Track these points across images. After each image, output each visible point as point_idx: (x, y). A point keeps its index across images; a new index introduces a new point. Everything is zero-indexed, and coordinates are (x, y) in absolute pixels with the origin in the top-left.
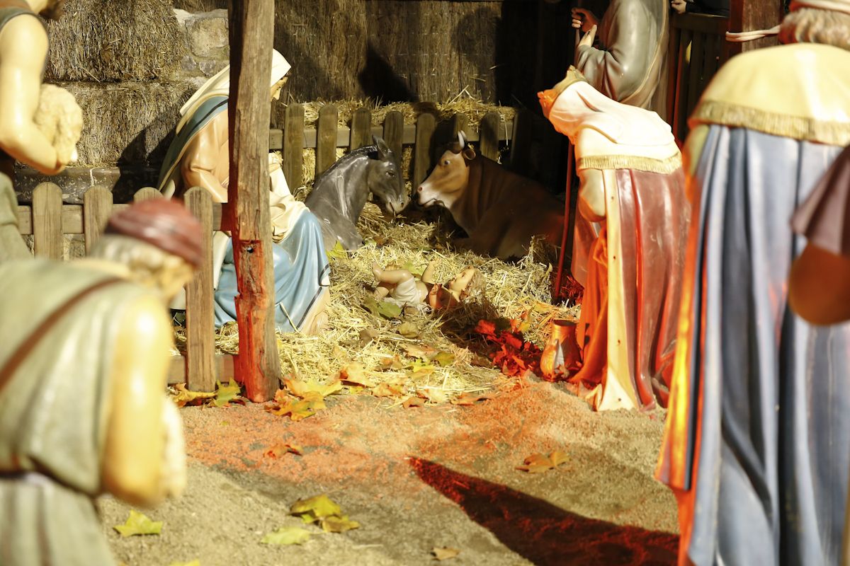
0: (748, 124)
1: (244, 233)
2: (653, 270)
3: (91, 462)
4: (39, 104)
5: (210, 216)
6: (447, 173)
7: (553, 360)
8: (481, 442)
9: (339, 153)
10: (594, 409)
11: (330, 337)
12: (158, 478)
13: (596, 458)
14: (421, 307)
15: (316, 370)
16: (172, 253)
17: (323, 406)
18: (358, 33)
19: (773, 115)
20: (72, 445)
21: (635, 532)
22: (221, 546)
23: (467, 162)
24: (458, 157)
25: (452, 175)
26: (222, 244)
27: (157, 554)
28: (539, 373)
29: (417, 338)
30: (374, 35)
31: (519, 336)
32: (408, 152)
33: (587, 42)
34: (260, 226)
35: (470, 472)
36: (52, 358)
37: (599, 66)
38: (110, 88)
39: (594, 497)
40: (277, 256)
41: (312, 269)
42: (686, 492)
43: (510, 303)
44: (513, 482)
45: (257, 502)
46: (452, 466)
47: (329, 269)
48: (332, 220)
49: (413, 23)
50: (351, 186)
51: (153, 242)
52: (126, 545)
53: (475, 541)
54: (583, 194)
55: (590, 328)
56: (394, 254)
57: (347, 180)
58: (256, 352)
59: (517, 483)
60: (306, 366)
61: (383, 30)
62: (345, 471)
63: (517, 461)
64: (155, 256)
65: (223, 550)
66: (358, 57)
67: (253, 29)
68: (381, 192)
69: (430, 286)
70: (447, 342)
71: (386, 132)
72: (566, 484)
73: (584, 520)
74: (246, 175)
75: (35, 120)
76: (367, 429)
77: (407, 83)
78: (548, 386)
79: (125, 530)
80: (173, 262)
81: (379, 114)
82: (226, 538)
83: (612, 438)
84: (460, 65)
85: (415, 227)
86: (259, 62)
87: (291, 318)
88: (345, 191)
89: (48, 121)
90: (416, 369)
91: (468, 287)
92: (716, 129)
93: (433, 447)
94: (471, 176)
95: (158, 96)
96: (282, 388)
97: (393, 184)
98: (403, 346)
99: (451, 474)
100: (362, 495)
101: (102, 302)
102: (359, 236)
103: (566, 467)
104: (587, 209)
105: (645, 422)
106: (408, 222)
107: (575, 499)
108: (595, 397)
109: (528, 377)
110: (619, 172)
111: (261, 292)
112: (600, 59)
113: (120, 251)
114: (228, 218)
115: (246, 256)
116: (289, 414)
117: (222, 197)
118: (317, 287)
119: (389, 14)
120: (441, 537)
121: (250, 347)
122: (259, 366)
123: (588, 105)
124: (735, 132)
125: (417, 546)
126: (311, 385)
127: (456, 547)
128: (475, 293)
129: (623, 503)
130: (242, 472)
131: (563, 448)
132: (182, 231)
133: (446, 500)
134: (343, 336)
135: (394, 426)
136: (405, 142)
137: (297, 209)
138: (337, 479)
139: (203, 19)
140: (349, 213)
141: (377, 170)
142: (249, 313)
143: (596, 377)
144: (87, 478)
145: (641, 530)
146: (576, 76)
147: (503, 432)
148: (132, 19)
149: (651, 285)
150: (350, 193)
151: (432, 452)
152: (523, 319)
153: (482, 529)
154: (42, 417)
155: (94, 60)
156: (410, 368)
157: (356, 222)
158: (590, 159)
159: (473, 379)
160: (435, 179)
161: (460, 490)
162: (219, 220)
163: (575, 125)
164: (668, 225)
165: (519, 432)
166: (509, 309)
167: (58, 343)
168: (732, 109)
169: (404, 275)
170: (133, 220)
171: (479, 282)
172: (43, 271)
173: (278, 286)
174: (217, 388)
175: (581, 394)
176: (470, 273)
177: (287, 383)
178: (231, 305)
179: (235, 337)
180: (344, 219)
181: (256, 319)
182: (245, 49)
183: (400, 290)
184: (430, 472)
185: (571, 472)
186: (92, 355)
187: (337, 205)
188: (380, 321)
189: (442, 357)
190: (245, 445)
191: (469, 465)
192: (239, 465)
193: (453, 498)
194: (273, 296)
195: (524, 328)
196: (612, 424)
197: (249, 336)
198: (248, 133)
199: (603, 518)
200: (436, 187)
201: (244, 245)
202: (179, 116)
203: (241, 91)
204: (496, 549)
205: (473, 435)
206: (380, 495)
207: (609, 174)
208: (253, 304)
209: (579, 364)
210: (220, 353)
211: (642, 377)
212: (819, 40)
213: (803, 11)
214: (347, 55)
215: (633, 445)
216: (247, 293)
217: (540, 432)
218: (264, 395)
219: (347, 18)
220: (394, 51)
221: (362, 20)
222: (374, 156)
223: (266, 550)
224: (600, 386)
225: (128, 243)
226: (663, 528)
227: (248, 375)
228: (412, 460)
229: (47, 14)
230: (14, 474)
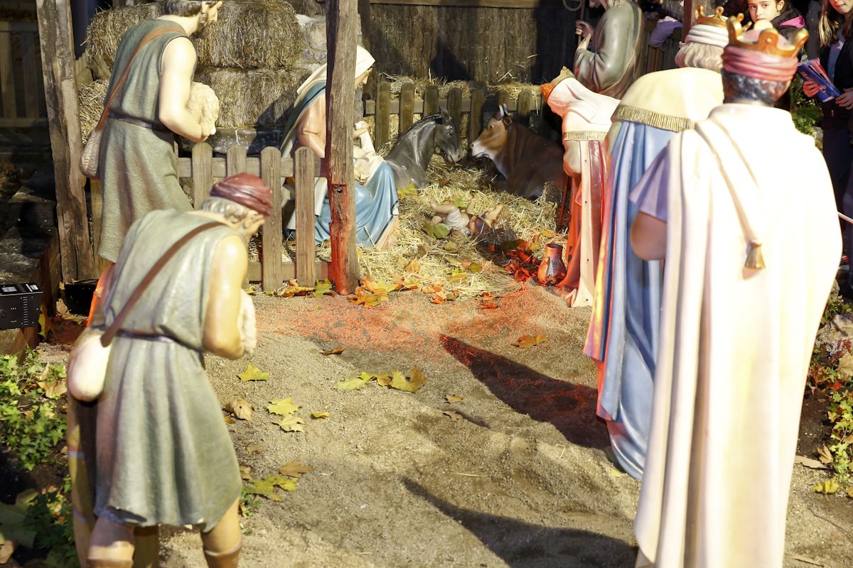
0: (647, 122)
1: (335, 180)
3: (198, 331)
4: (190, 95)
5: (311, 164)
6: (491, 134)
7: (547, 271)
8: (491, 326)
9: (416, 118)
10: (570, 307)
11: (396, 251)
12: (238, 341)
13: (566, 339)
14: (464, 231)
15: (385, 274)
16: (251, 207)
17: (387, 299)
18: (432, 31)
20: (186, 321)
22: (307, 389)
23: (507, 127)
24: (500, 123)
25: (495, 136)
27: (264, 393)
28: (537, 281)
29: (457, 253)
30: (443, 33)
31: (529, 253)
32: (465, 118)
33: (583, 46)
34: (346, 174)
35: (479, 346)
36: (175, 270)
37: (590, 64)
38: (250, 73)
39: (561, 365)
40: (360, 195)
41: (387, 204)
42: (600, 363)
43: (525, 229)
44: (507, 354)
45: (334, 361)
46: (468, 342)
47: (398, 203)
48: (408, 167)
49: (471, 25)
50: (422, 142)
51: (239, 201)
52: (244, 387)
53: (476, 390)
54: (566, 157)
55: (572, 249)
56: (449, 192)
57: (420, 137)
58: (342, 260)
59: (511, 354)
60: (377, 271)
61: (450, 30)
62: (395, 343)
63: (513, 339)
64: (241, 209)
65: (308, 392)
66: (431, 49)
67: (342, 39)
68: (444, 148)
69: (470, 216)
70: (479, 256)
71: (449, 104)
72: (543, 355)
73: (550, 380)
74: (337, 140)
75: (187, 106)
76: (415, 315)
77: (467, 67)
78: (541, 289)
79: (245, 377)
80: (252, 213)
81: (445, 89)
82: (310, 384)
83: (578, 326)
84: (506, 54)
85: (470, 172)
86: (346, 62)
87: (371, 237)
88: (418, 146)
89: (196, 108)
90: (454, 275)
91: (497, 218)
92: (626, 124)
93: (458, 328)
94: (509, 137)
95: (283, 79)
96: (360, 285)
97: (454, 142)
98: (447, 258)
99: (466, 347)
100: (405, 359)
101: (206, 237)
102: (427, 178)
103: (545, 345)
104: (568, 168)
106: (463, 168)
107: (547, 367)
108: (571, 297)
109: (529, 284)
110: (591, 144)
111: (346, 220)
112: (591, 59)
113: (220, 205)
114: (324, 168)
115: (337, 195)
116: (363, 303)
117: (322, 153)
118: (390, 216)
119: (455, 18)
120: (453, 388)
121: (338, 257)
122: (344, 270)
123: (574, 95)
124: (638, 127)
125: (437, 394)
126: (380, 284)
127: (461, 396)
128: (502, 222)
129: (580, 370)
130: (327, 341)
131: (545, 332)
133: (460, 364)
134: (406, 250)
135: (433, 313)
136: (463, 110)
137: (377, 161)
138: (390, 348)
139: (318, 22)
140: (421, 162)
141: (441, 132)
142: (338, 234)
143: (573, 285)
144: (195, 340)
145: (587, 388)
146: (567, 74)
147: (506, 320)
148: (266, 25)
150: (422, 148)
151: (456, 332)
152: (534, 242)
153: (481, 384)
154: (169, 303)
155: (239, 54)
156: (450, 274)
157: (426, 168)
158: (572, 133)
159: (496, 284)
160: (483, 139)
161: (470, 358)
162: (319, 170)
163: (564, 109)
165: (516, 321)
166: (525, 234)
167: (180, 261)
168: (637, 112)
169: (453, 208)
170: (228, 187)
171: (506, 213)
174: (316, 284)
175: (562, 295)
176: (500, 208)
177: (363, 282)
179: (329, 250)
180: (417, 166)
181: (343, 238)
182: (337, 53)
183: (450, 218)
185: (548, 348)
187: (412, 156)
188: (432, 240)
189: (473, 266)
190: (331, 324)
191: (480, 341)
192: (325, 337)
193: (465, 364)
195: (533, 247)
196: (580, 317)
197: (338, 250)
198: (338, 111)
199: (564, 380)
200: (484, 144)
201: (335, 187)
202: (297, 95)
203: (334, 82)
204: (489, 397)
205: (486, 321)
206: (417, 360)
207: (584, 145)
208: (340, 228)
209: (563, 275)
210: (319, 260)
213: (692, 44)
214: (423, 47)
216: (338, 220)
217: (531, 320)
218: (347, 290)
219: (423, 19)
220: (457, 45)
221: (435, 21)
222: (439, 121)
223: (336, 393)
224: (575, 290)
225: (225, 201)
227: (337, 276)
228: (442, 337)
229: (196, 37)
230: (152, 336)
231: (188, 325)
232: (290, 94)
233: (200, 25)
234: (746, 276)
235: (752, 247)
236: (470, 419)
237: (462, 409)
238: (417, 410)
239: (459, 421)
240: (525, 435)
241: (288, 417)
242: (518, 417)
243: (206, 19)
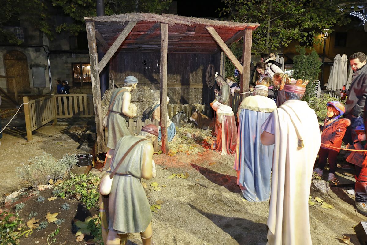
0: (248, 109)
1: (163, 126)
2: (229, 132)
3: (140, 173)
4: (130, 106)
5: (157, 123)
6: (194, 116)
8: (202, 160)
9: (177, 113)
10: (220, 155)
11: (176, 143)
12: (151, 175)
13: (221, 163)
14: (191, 138)
15: (175, 148)
16: (153, 134)
17: (176, 154)
18: (180, 94)
20: (136, 170)
21: (228, 176)
24: (196, 113)
26: (159, 128)
28: (211, 149)
29: (190, 143)
30: (182, 94)
31: (207, 142)
32: (188, 112)
33: (217, 95)
35: (200, 166)
36: (132, 154)
37: (219, 99)
38: (141, 103)
39: (221, 170)
40: (168, 130)
41: (173, 132)
42: (238, 171)
45: (166, 171)
47: (176, 132)
48: (176, 123)
49: (188, 92)
50: (179, 118)
51: (150, 132)
53: (202, 178)
55: (219, 141)
56: (186, 129)
58: (165, 146)
59: (208, 167)
60: (173, 148)
61: (184, 93)
62: (180, 166)
63: (208, 164)
64: (151, 135)
65: (160, 180)
66: (180, 97)
67: (164, 93)
68: (184, 119)
69: (192, 134)
70: (195, 143)
71: (184, 109)
72: (216, 168)
73: (220, 174)
74: (163, 117)
75: (129, 109)
76: (183, 158)
77: (188, 101)
78: (212, 151)
80: (153, 136)
81: (183, 106)
82: (161, 178)
83: (223, 160)
84: (196, 98)
85: (189, 124)
87: (170, 140)
89: (131, 109)
90: (190, 148)
92: (243, 110)
94: (198, 116)
95: (148, 104)
97: (186, 117)
98: (188, 144)
99: (197, 166)
100: (183, 170)
101: (141, 144)
102: (180, 126)
104: (219, 122)
105: (228, 157)
107: (218, 170)
108: (220, 153)
109: (209, 149)
110: (224, 116)
113: (144, 133)
114: (160, 124)
116: (170, 156)
117: (159, 120)
118: (174, 134)
119: (185, 91)
120: (196, 177)
123: (218, 105)
124: (246, 110)
125: (192, 179)
126: (174, 151)
127: (199, 179)
128: (199, 135)
129: (226, 171)
130: (163, 166)
131: (215, 161)
132: (155, 130)
133: (197, 171)
134: (178, 143)
135: (187, 158)
137: (171, 122)
138: (178, 167)
141: (183, 115)
143: (220, 149)
144: (139, 175)
145: (229, 176)
146: (216, 100)
147: (205, 159)
148: (144, 92)
149: (229, 134)
150: (179, 119)
151: (194, 162)
152: (207, 139)
153: (203, 176)
154: (131, 164)
155: (138, 99)
157: (180, 124)
158: (219, 114)
159: (200, 150)
160: (192, 116)
161: (199, 169)
163: (216, 108)
164: (232, 124)
165: (208, 159)
166: (205, 138)
167: (134, 151)
168: (245, 106)
169: (188, 132)
170: (147, 128)
172: (131, 138)
173: (168, 134)
174: (158, 151)
176: (199, 132)
177: (170, 151)
178: (161, 138)
179: (161, 143)
180: (178, 123)
181: (165, 140)
182: (163, 97)
183: (187, 135)
184: (194, 166)
185: (217, 166)
186: (139, 153)
187: (177, 121)
188: (184, 140)
189: (194, 146)
190: (163, 161)
191: (200, 164)
194: (167, 136)
195: (207, 141)
197: (164, 143)
198: (163, 110)
199: (223, 174)
200: (193, 118)
201: (163, 128)
204: (205, 179)
205: (200, 159)
206: (186, 170)
207: (222, 116)
208: (164, 138)
210: (159, 146)
211: (228, 149)
212: (259, 95)
213: (257, 90)
214: (178, 97)
215: (227, 161)
217: (211, 159)
218: (166, 153)
219: (178, 91)
220: (185, 96)
221: (180, 91)
222: (182, 113)
223: (167, 180)
224: (221, 151)
225: (146, 132)
226: (233, 175)
227: (164, 149)
228: (191, 164)
229: (131, 92)
231: (137, 171)
232: (151, 107)
233: (132, 89)
234: (298, 149)
235: (300, 141)
236: (202, 186)
237: (200, 183)
238: (188, 184)
239: (200, 186)
240: (218, 190)
241: (156, 187)
242: (214, 185)
243: (133, 88)
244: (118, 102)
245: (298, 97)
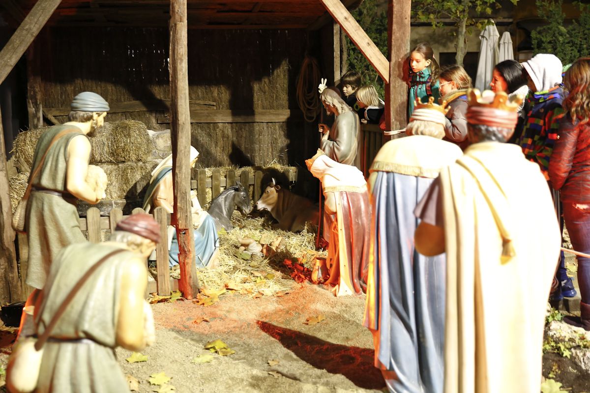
0: (394, 171)
1: (181, 226)
2: (358, 234)
3: (112, 333)
4: (88, 173)
5: (165, 219)
6: (268, 196)
7: (317, 275)
8: (287, 312)
9: (222, 189)
10: (336, 296)
11: (220, 269)
12: (142, 337)
13: (337, 317)
14: (260, 254)
15: (215, 284)
16: (146, 237)
17: (218, 300)
18: (228, 138)
19: (405, 166)
20: (103, 325)
21: (356, 349)
22: (174, 365)
23: (277, 191)
24: (273, 189)
25: (271, 197)
26: (171, 231)
27: (146, 370)
28: (311, 281)
29: (258, 268)
30: (235, 138)
31: (302, 265)
32: (251, 188)
33: (325, 138)
34: (188, 222)
35: (283, 326)
36: (92, 287)
37: (331, 148)
38: (120, 165)
39: (337, 334)
40: (196, 235)
41: (211, 240)
42: (376, 331)
43: (297, 251)
44: (302, 329)
45: (190, 344)
46: (275, 324)
47: (219, 240)
48: (220, 219)
49: (251, 132)
50: (227, 203)
51: (137, 233)
52: (131, 367)
53: (286, 356)
54: (326, 203)
55: (332, 260)
56: (246, 232)
57: (225, 201)
58: (188, 277)
59: (304, 330)
60: (210, 283)
61: (239, 136)
62: (228, 328)
63: (303, 320)
64: (139, 239)
65: (175, 367)
66: (228, 148)
67: (181, 137)
68: (240, 205)
69: (263, 245)
70: (271, 269)
71: (242, 179)
72: (325, 329)
73: (333, 345)
74: (181, 201)
75: (86, 181)
76: (237, 309)
77: (250, 158)
78: (315, 287)
79: (131, 360)
80: (147, 241)
81: (239, 172)
82: (176, 361)
83: (344, 308)
84: (272, 149)
85: (256, 220)
86: (185, 152)
87: (203, 262)
88: (225, 205)
89: (92, 181)
90: (258, 281)
91: (279, 245)
92: (381, 173)
93: (267, 315)
94: (279, 197)
95: (141, 168)
96: (200, 292)
97: (245, 202)
98: (252, 272)
99: (275, 327)
100: (236, 339)
101: (114, 260)
102: (231, 225)
103: (325, 322)
104: (328, 209)
105: (357, 300)
106: (252, 218)
107: (329, 336)
108: (335, 290)
109: (306, 283)
110: (341, 193)
111: (189, 251)
112: (331, 145)
113: (123, 237)
114: (173, 219)
115: (182, 236)
116: (203, 304)
117: (171, 211)
118: (214, 248)
119: (241, 129)
120: (271, 355)
121: (185, 275)
122: (189, 283)
123: (327, 165)
124: (389, 174)
125: (261, 360)
126: (212, 290)
127: (278, 360)
128: (282, 247)
129: (350, 337)
130: (183, 331)
131: (323, 313)
132: (150, 227)
133: (273, 339)
134: (226, 268)
135: (249, 307)
136: (250, 184)
137: (204, 214)
138: (225, 332)
139: (160, 134)
140: (227, 215)
141: (238, 196)
142: (184, 261)
143: (336, 282)
144: (110, 340)
145: (358, 348)
146: (321, 153)
147: (297, 308)
148: (129, 135)
149: (357, 241)
150: (227, 206)
151: (266, 317)
152: (303, 258)
153: (289, 351)
154: (89, 313)
155: (112, 154)
156: (255, 281)
157: (230, 219)
158: (328, 188)
159: (283, 285)
160: (263, 199)
161: (279, 334)
162: (170, 221)
163: (322, 174)
164: (363, 214)
165: (303, 308)
166: (297, 254)
167: (95, 280)
168: (387, 165)
169: (251, 241)
170: (129, 224)
171: (284, 242)
172: (88, 248)
173: (196, 248)
174: (171, 294)
175: (329, 289)
176: (280, 239)
177: (202, 290)
178: (176, 257)
179: (179, 271)
180: (225, 218)
181: (188, 264)
182: (179, 147)
183: (250, 247)
184: (265, 327)
185: (327, 324)
186: (111, 284)
187: (222, 212)
188: (242, 261)
189: (269, 276)
190: (184, 319)
191: (282, 323)
192: (182, 328)
193: (276, 338)
194: (195, 252)
195: (304, 261)
196: (344, 302)
197: (185, 271)
198: (181, 183)
199: (341, 344)
200: (264, 202)
201: (181, 231)
202: (151, 176)
203: (177, 165)
204: (296, 360)
205: (284, 309)
206: (244, 338)
207: (337, 194)
208: (186, 257)
209: (328, 276)
210: (172, 278)
211: (355, 281)
212: (422, 134)
213: (415, 122)
214: (223, 147)
215: (353, 311)
216: (183, 252)
217: (313, 307)
218: (192, 296)
219: (223, 131)
220: (244, 145)
221: (229, 131)
222: (236, 190)
223: (194, 366)
224: (337, 286)
226: (368, 347)
227: (185, 288)
228: (258, 322)
229: (90, 135)
230: (76, 340)
231: (104, 329)
232: (148, 176)
233: (92, 128)
234: (503, 262)
235: (505, 242)
236: (287, 376)
237: (280, 369)
238: (250, 373)
239: (280, 378)
240: (327, 384)
241: (164, 386)
242: (318, 372)
243: (96, 124)
244: (54, 164)
245: (500, 136)
